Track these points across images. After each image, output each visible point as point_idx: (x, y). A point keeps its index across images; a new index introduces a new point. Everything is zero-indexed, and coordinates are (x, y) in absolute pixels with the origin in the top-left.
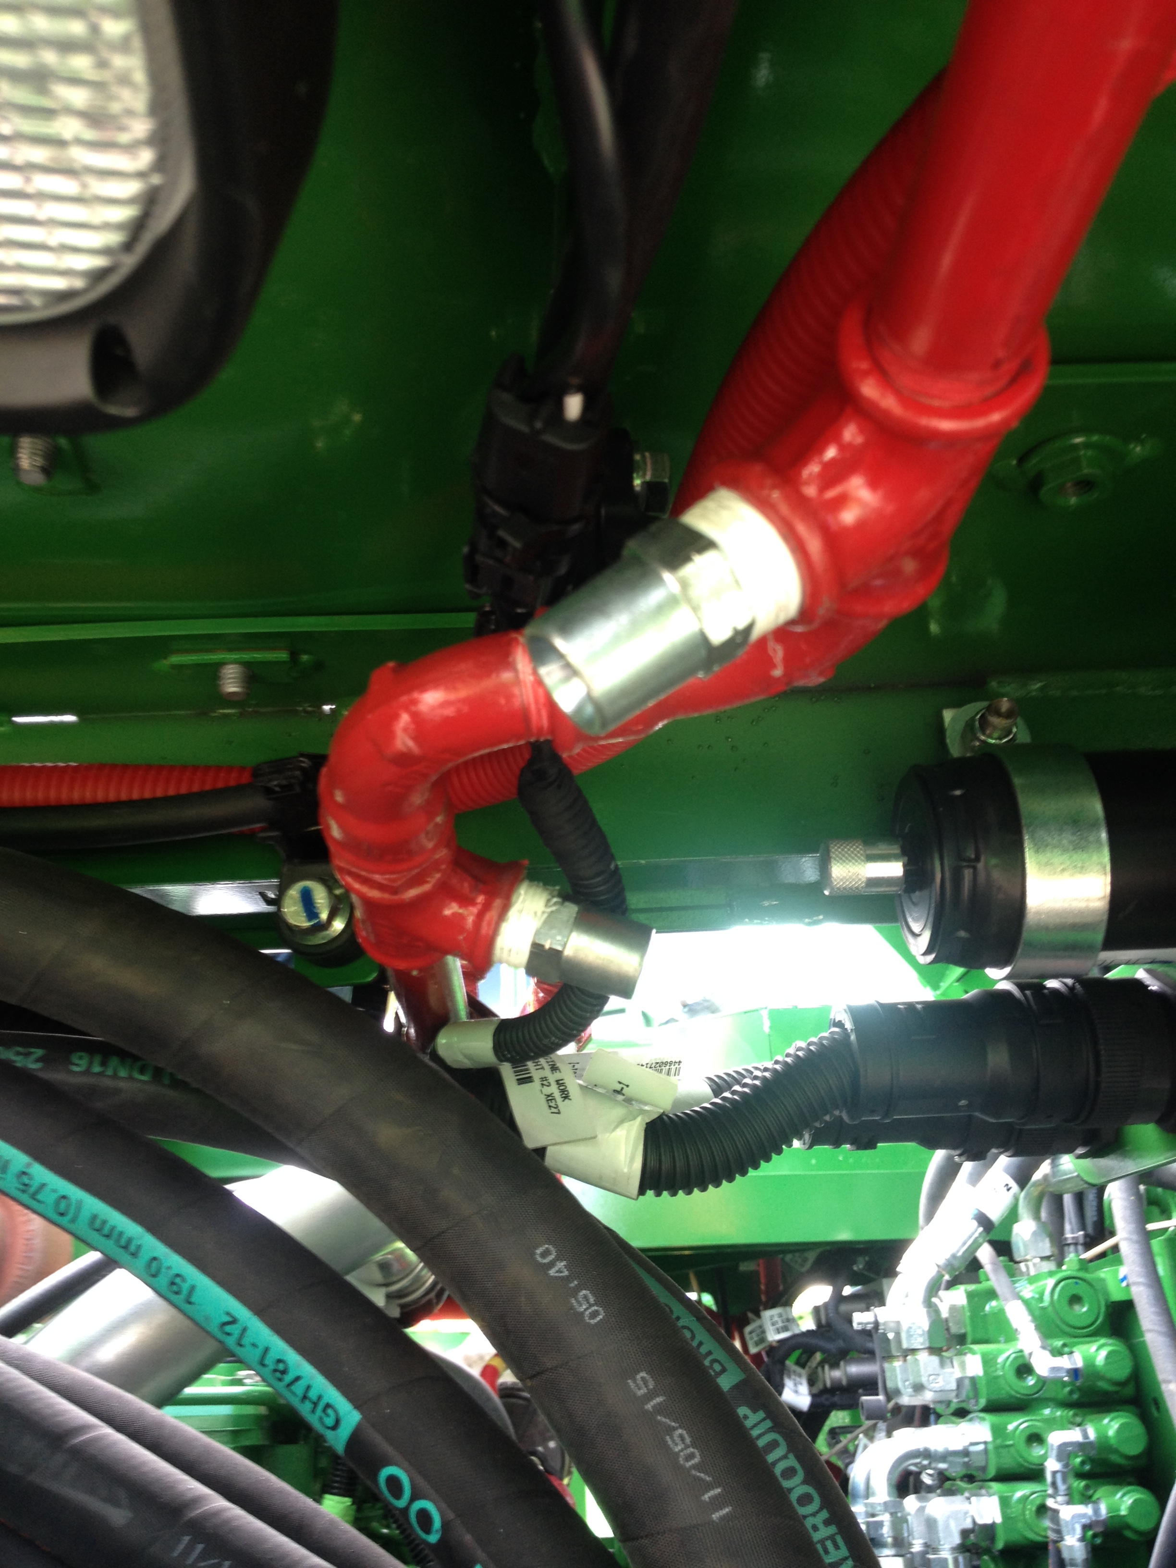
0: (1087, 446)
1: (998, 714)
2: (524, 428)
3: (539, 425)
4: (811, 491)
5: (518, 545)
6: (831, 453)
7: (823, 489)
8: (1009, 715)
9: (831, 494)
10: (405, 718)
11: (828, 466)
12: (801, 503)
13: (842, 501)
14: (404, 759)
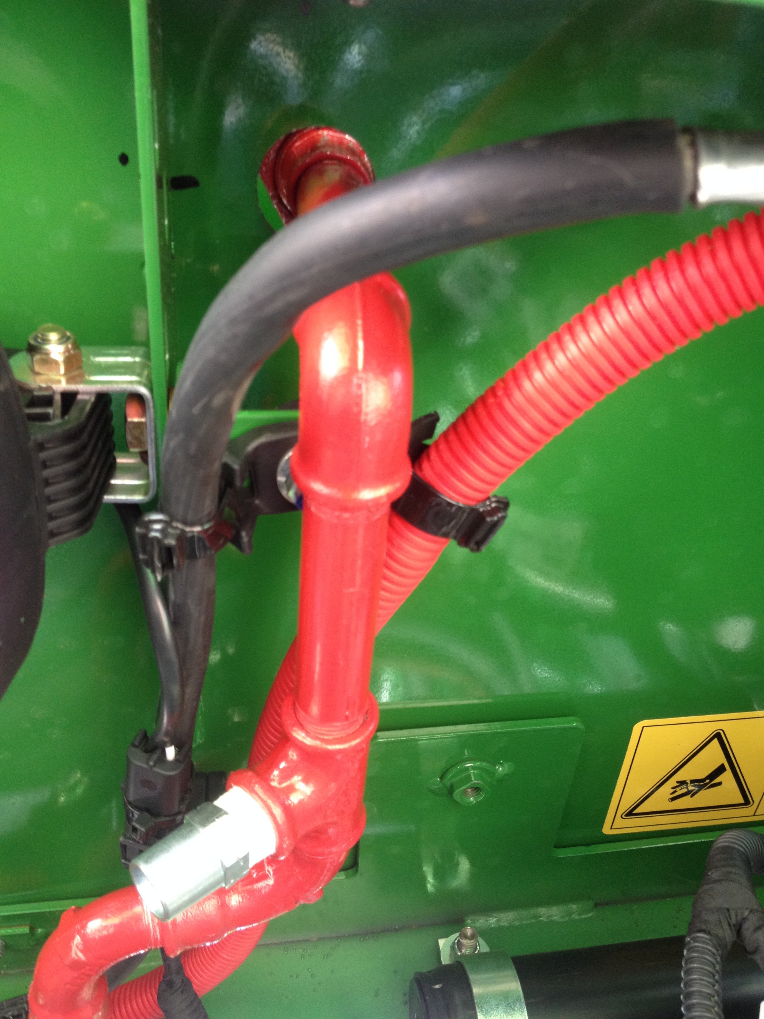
0: (473, 768)
1: (466, 937)
2: (145, 766)
3: (151, 763)
4: (274, 784)
5: (143, 829)
6: (283, 765)
7: (280, 783)
8: (473, 937)
9: (284, 785)
10: (78, 939)
11: (282, 771)
12: (271, 791)
13: (291, 789)
14: (76, 965)
